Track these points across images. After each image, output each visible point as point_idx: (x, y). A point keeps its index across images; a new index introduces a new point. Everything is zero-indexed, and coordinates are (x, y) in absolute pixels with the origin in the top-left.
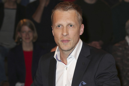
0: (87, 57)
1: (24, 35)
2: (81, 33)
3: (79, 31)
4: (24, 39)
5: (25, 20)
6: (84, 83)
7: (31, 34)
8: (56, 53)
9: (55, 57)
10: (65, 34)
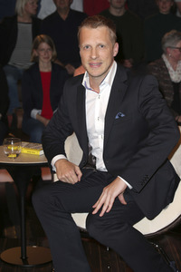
0: (124, 82)
1: (42, 53)
2: (115, 54)
3: (112, 52)
4: (41, 58)
5: (42, 36)
6: (123, 115)
7: (50, 53)
8: (85, 79)
9: (83, 84)
10: (94, 57)
